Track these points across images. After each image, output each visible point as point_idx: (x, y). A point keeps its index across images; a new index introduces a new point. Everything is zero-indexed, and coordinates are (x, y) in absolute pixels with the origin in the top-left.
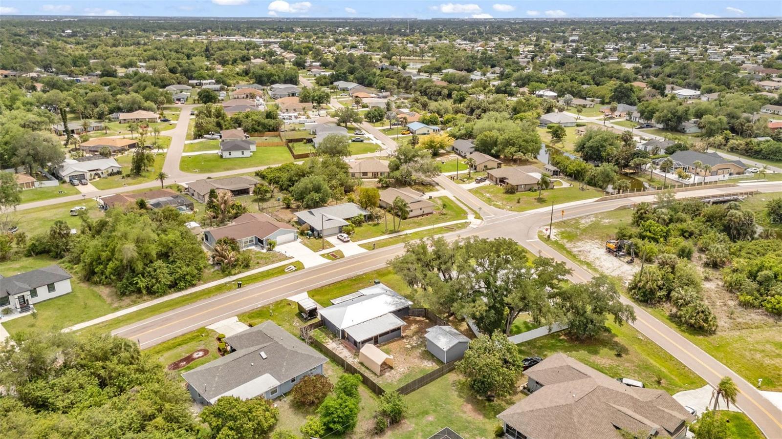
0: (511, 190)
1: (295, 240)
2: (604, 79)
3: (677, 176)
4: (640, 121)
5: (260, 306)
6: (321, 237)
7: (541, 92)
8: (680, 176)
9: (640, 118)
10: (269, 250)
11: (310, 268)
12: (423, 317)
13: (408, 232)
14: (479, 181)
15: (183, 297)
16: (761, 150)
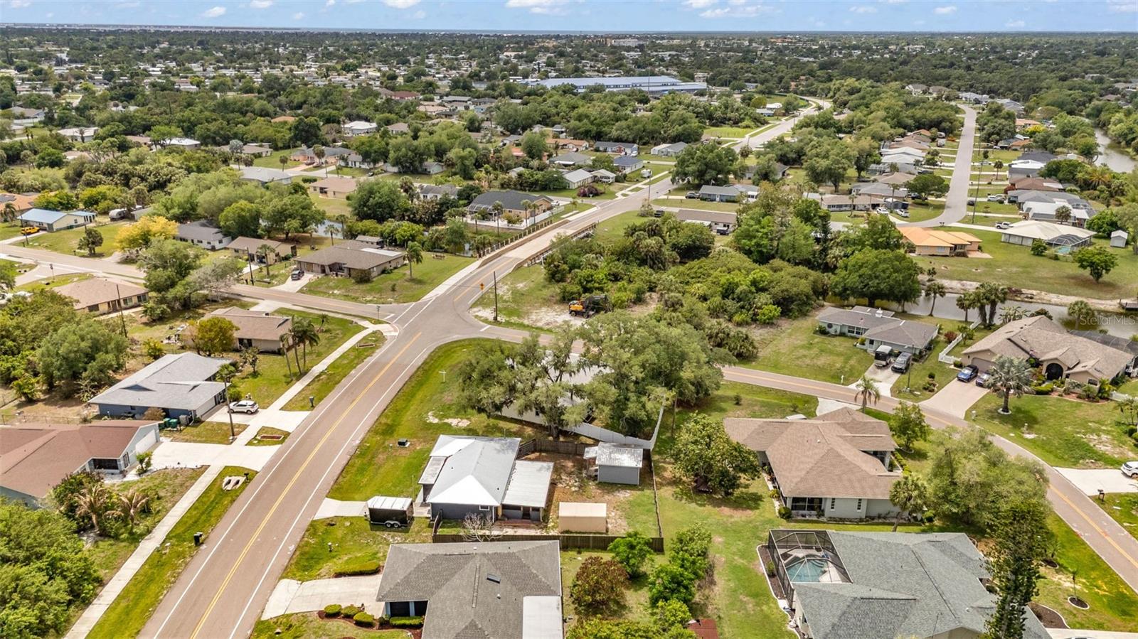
0: (363, 277)
1: (158, 442)
2: (232, 115)
3: (506, 222)
4: (363, 166)
5: (292, 548)
6: (198, 422)
7: (175, 141)
8: (509, 222)
9: (364, 161)
10: (142, 472)
11: (267, 468)
12: (533, 452)
13: (318, 369)
14: (297, 277)
15: (111, 608)
16: (537, 180)
